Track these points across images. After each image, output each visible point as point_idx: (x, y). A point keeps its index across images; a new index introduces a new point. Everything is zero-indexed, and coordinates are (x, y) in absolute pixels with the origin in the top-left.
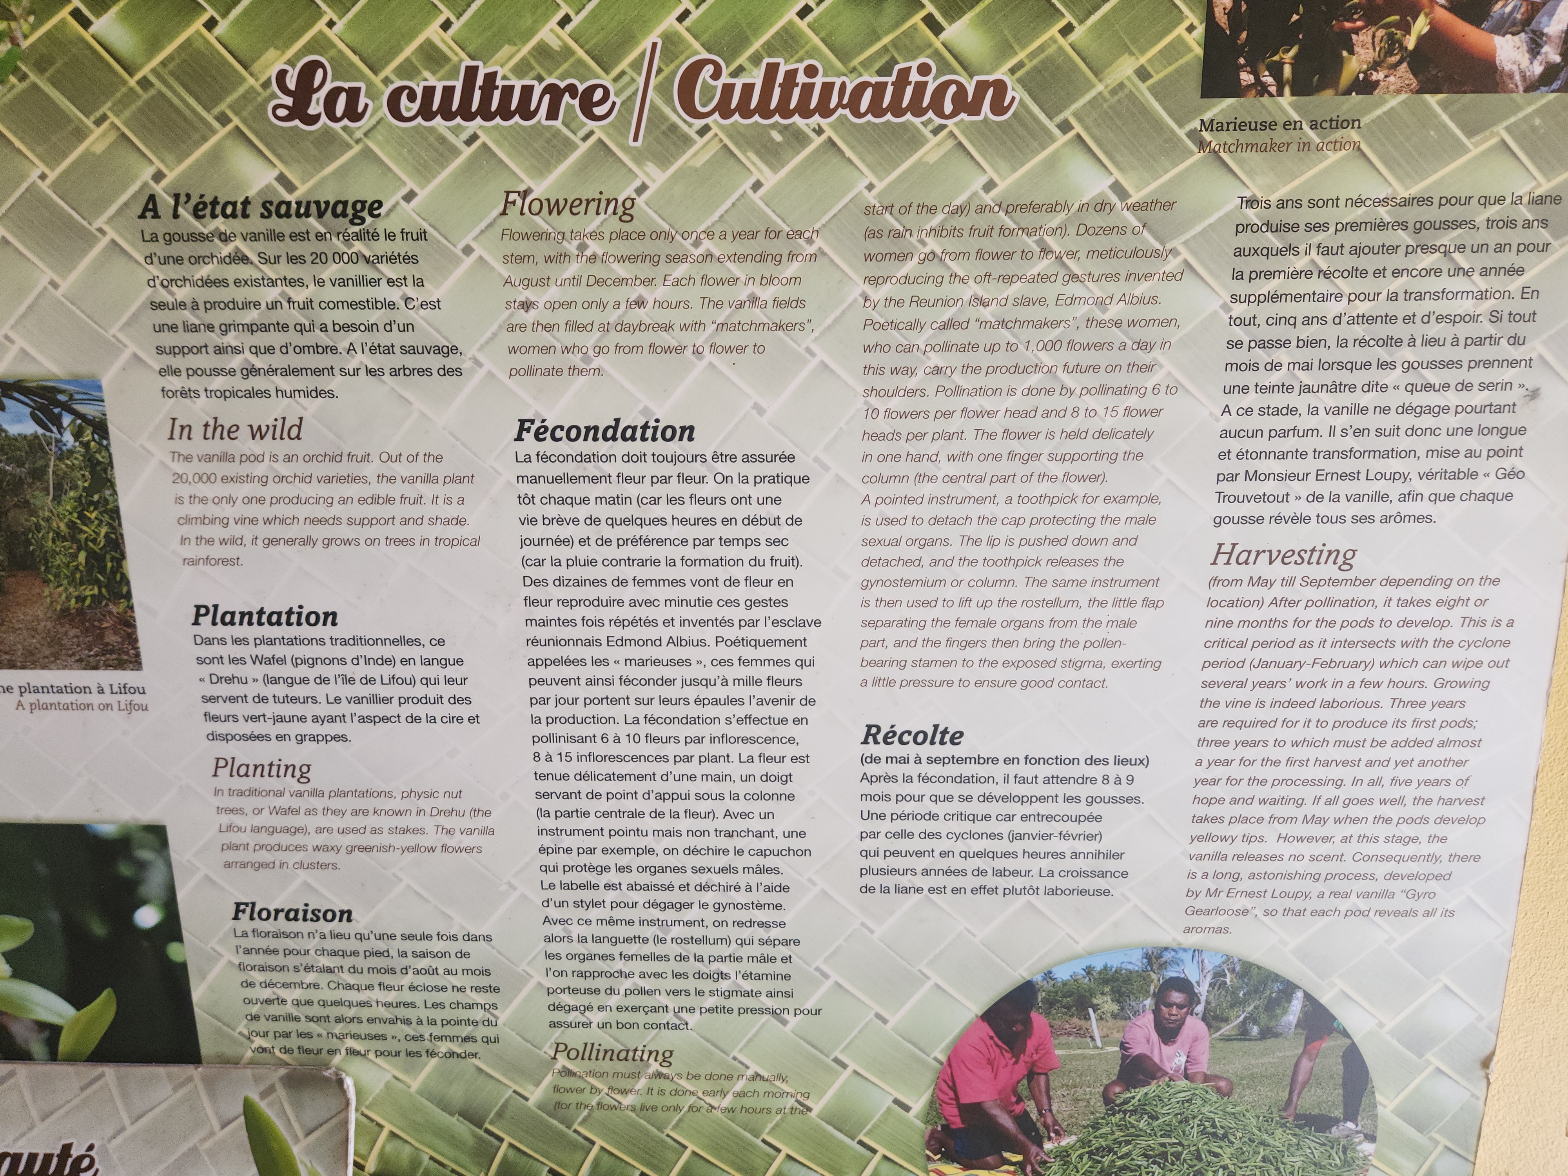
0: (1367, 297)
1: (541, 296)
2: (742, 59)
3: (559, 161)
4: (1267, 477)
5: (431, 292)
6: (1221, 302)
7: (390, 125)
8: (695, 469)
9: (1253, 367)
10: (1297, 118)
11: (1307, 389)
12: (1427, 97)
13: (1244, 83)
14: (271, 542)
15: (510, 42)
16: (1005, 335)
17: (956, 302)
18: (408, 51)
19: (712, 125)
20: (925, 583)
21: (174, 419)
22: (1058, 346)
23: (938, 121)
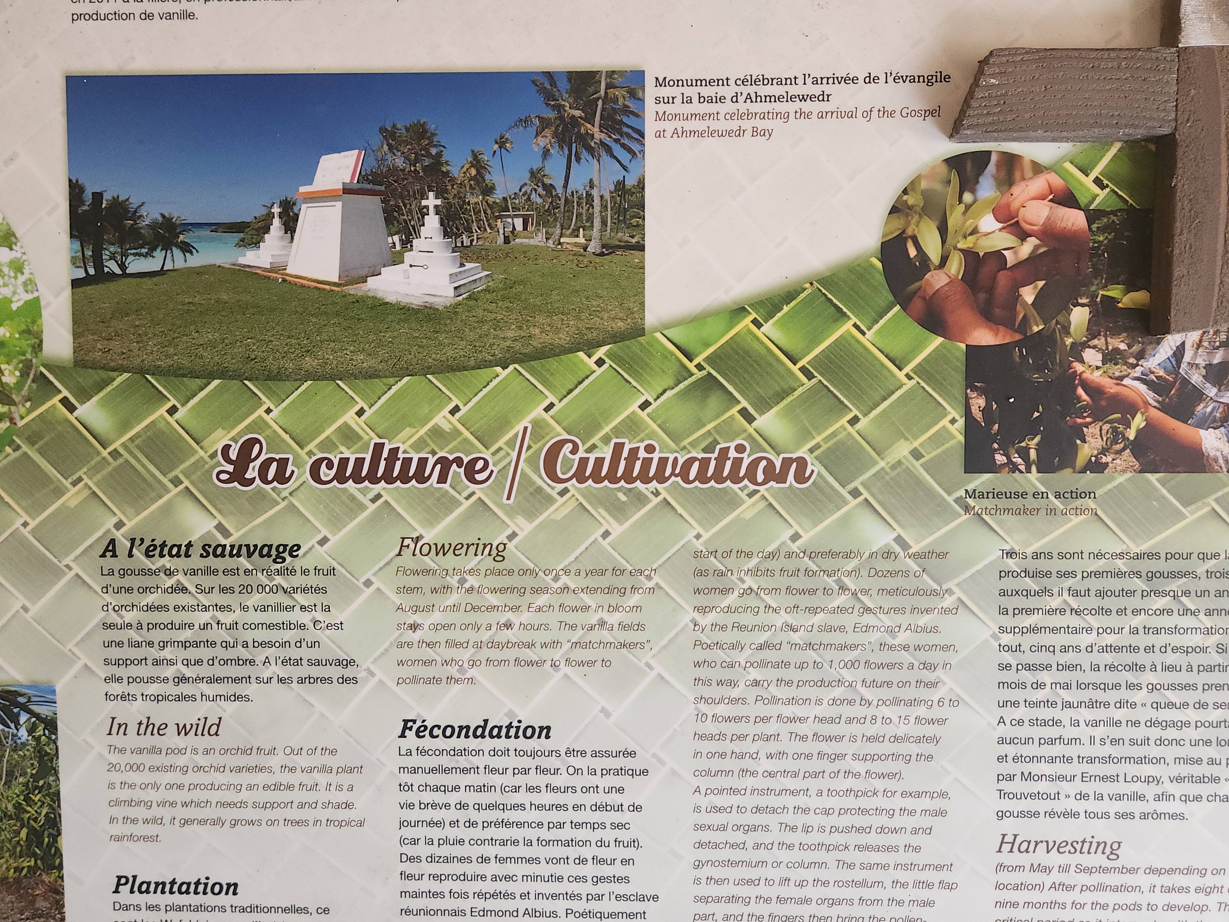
0: (1113, 631)
1: (426, 620)
2: (595, 440)
3: (446, 515)
4: (1040, 777)
5: (335, 617)
6: (991, 632)
7: (311, 487)
8: (551, 763)
9: (1021, 685)
10: (1044, 490)
11: (1069, 705)
12: (1148, 475)
13: (998, 463)
14: (186, 822)
15: (411, 425)
16: (812, 654)
17: (770, 628)
18: (328, 432)
19: (570, 488)
20: (749, 864)
21: (113, 719)
22: (856, 665)
23: (752, 487)
